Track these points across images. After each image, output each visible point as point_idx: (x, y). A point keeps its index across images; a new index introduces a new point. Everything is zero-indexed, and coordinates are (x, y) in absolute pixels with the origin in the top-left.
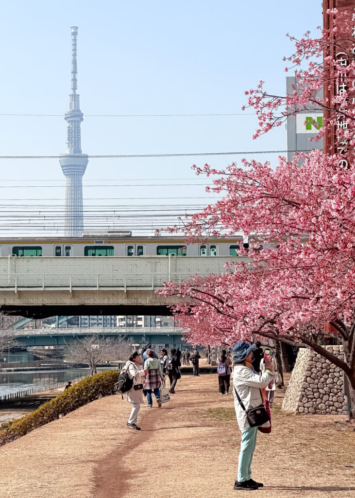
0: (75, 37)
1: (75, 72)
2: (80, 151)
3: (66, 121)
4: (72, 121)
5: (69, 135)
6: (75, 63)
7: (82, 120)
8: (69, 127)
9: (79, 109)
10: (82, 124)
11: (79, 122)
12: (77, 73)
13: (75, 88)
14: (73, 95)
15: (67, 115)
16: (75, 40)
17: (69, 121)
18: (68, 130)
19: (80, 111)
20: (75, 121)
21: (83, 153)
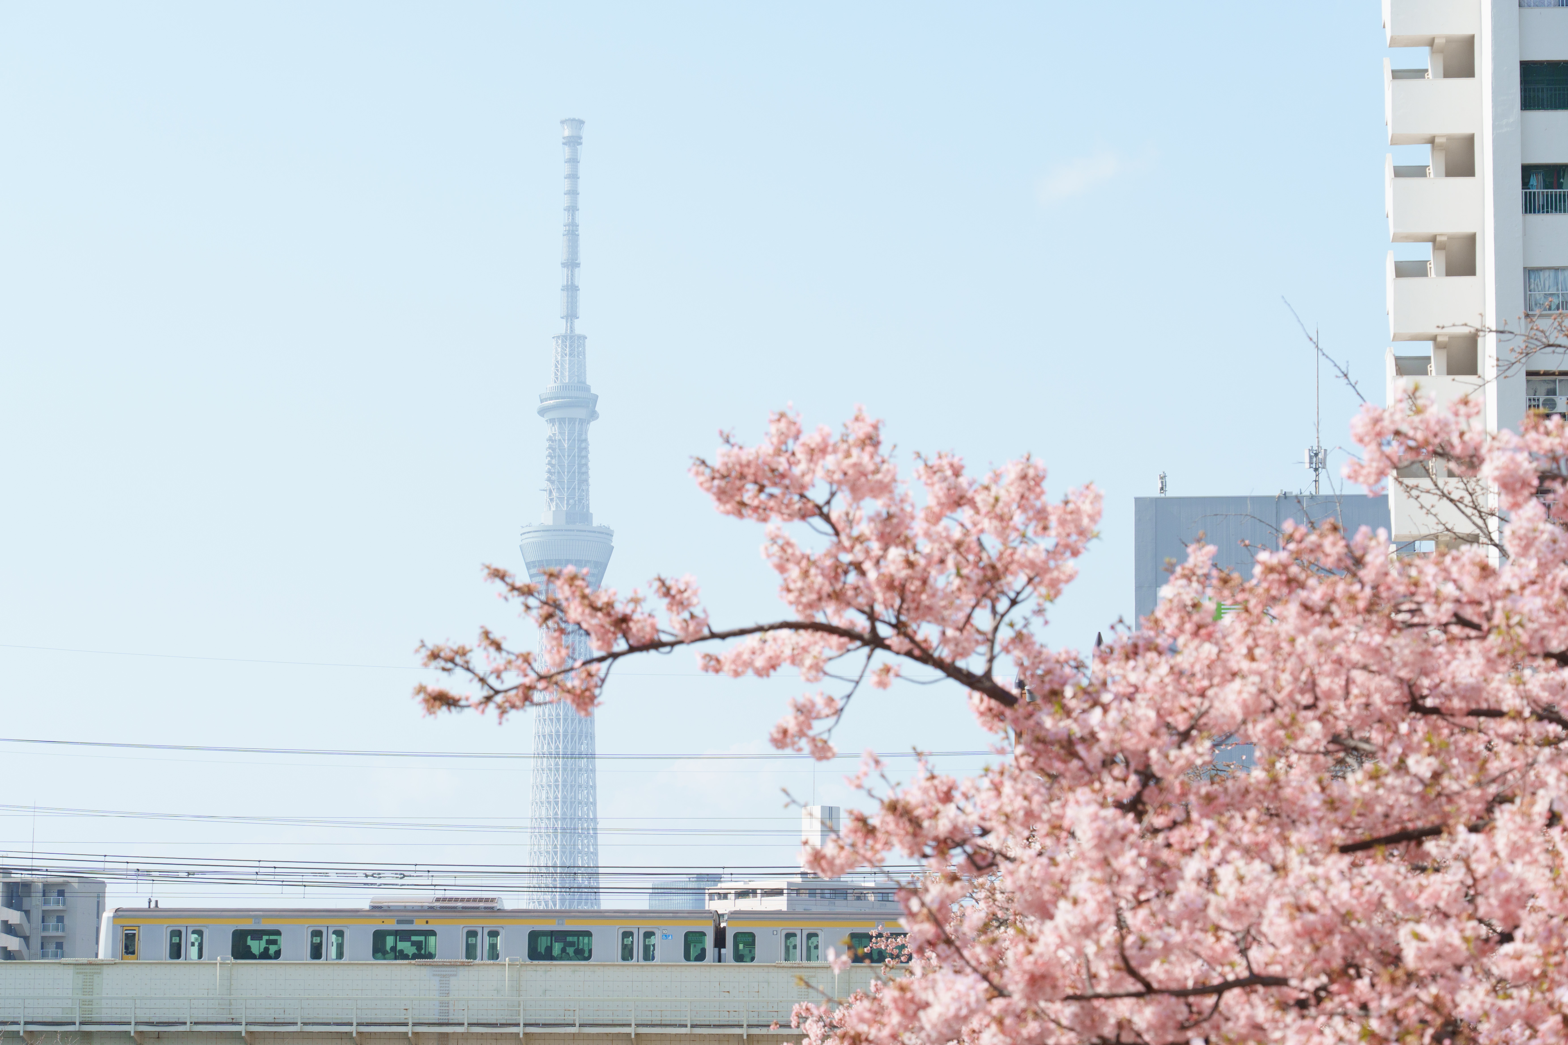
0: (575, 152)
1: (572, 264)
2: (586, 517)
3: (542, 420)
4: (561, 421)
5: (553, 466)
6: (572, 233)
7: (593, 415)
8: (550, 439)
9: (585, 383)
10: (594, 431)
11: (584, 422)
12: (578, 265)
13: (571, 315)
14: (564, 338)
15: (546, 400)
16: (574, 161)
17: (552, 421)
18: (550, 447)
19: (587, 389)
20: (572, 420)
21: (596, 523)
